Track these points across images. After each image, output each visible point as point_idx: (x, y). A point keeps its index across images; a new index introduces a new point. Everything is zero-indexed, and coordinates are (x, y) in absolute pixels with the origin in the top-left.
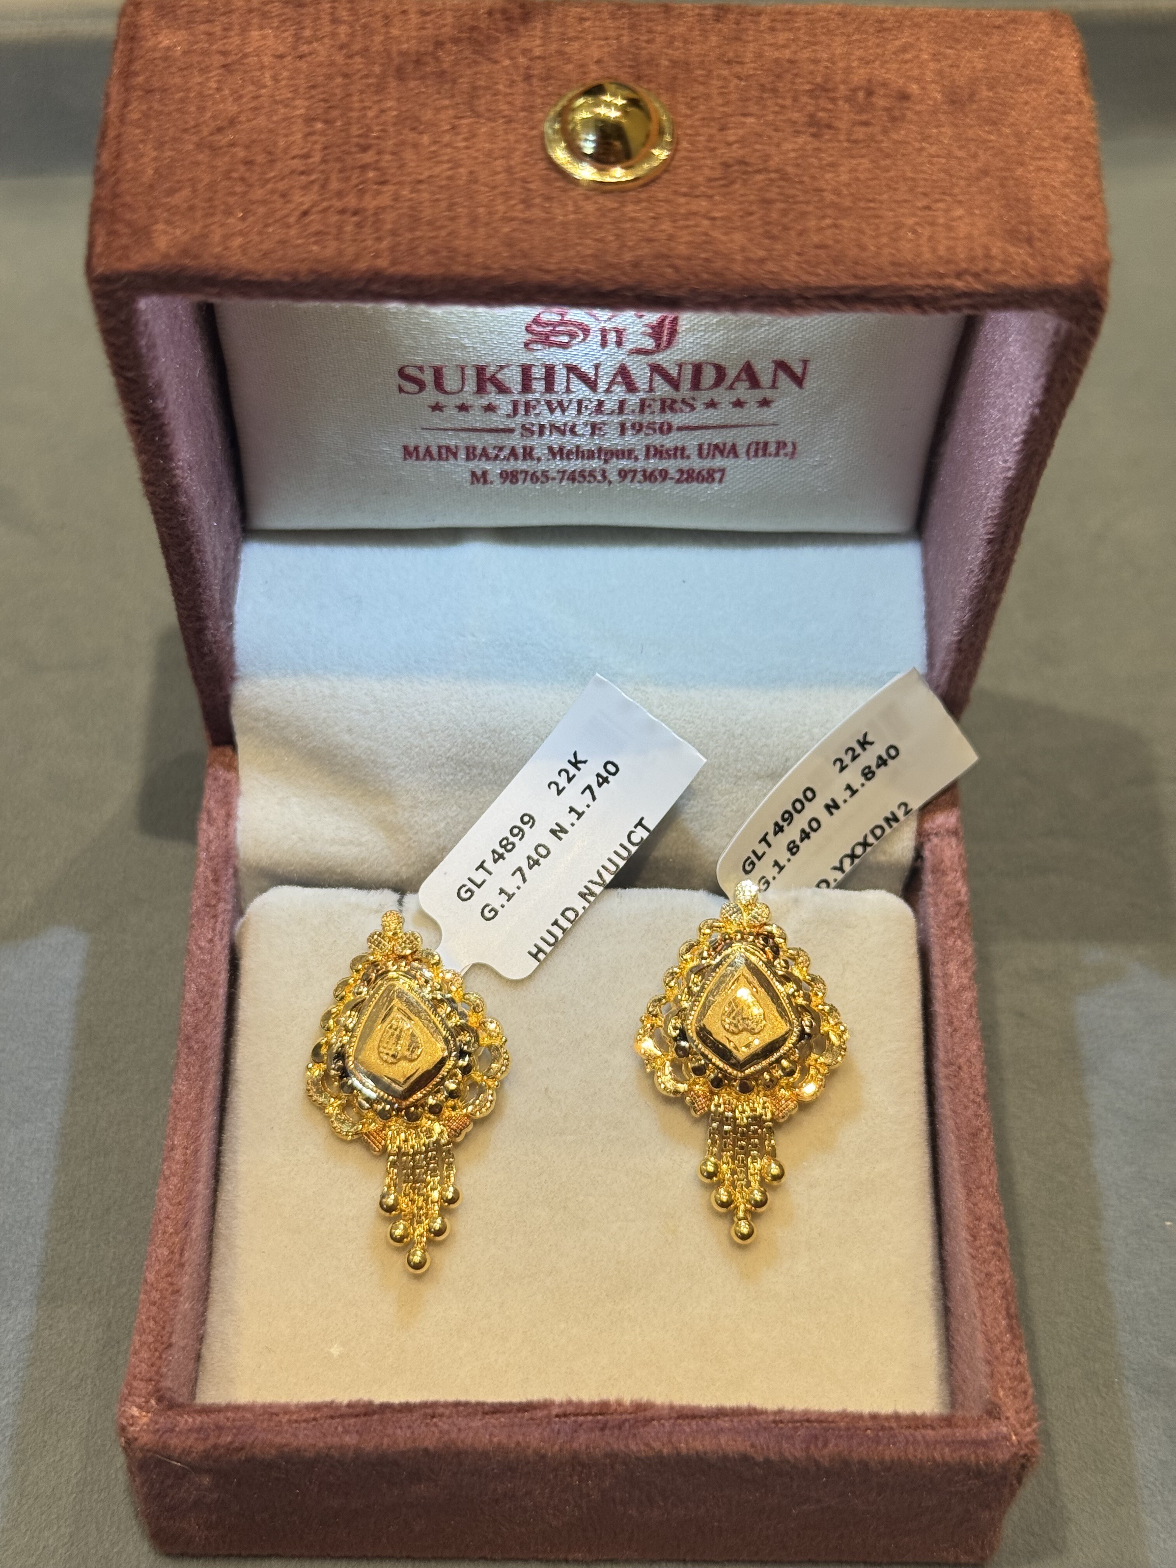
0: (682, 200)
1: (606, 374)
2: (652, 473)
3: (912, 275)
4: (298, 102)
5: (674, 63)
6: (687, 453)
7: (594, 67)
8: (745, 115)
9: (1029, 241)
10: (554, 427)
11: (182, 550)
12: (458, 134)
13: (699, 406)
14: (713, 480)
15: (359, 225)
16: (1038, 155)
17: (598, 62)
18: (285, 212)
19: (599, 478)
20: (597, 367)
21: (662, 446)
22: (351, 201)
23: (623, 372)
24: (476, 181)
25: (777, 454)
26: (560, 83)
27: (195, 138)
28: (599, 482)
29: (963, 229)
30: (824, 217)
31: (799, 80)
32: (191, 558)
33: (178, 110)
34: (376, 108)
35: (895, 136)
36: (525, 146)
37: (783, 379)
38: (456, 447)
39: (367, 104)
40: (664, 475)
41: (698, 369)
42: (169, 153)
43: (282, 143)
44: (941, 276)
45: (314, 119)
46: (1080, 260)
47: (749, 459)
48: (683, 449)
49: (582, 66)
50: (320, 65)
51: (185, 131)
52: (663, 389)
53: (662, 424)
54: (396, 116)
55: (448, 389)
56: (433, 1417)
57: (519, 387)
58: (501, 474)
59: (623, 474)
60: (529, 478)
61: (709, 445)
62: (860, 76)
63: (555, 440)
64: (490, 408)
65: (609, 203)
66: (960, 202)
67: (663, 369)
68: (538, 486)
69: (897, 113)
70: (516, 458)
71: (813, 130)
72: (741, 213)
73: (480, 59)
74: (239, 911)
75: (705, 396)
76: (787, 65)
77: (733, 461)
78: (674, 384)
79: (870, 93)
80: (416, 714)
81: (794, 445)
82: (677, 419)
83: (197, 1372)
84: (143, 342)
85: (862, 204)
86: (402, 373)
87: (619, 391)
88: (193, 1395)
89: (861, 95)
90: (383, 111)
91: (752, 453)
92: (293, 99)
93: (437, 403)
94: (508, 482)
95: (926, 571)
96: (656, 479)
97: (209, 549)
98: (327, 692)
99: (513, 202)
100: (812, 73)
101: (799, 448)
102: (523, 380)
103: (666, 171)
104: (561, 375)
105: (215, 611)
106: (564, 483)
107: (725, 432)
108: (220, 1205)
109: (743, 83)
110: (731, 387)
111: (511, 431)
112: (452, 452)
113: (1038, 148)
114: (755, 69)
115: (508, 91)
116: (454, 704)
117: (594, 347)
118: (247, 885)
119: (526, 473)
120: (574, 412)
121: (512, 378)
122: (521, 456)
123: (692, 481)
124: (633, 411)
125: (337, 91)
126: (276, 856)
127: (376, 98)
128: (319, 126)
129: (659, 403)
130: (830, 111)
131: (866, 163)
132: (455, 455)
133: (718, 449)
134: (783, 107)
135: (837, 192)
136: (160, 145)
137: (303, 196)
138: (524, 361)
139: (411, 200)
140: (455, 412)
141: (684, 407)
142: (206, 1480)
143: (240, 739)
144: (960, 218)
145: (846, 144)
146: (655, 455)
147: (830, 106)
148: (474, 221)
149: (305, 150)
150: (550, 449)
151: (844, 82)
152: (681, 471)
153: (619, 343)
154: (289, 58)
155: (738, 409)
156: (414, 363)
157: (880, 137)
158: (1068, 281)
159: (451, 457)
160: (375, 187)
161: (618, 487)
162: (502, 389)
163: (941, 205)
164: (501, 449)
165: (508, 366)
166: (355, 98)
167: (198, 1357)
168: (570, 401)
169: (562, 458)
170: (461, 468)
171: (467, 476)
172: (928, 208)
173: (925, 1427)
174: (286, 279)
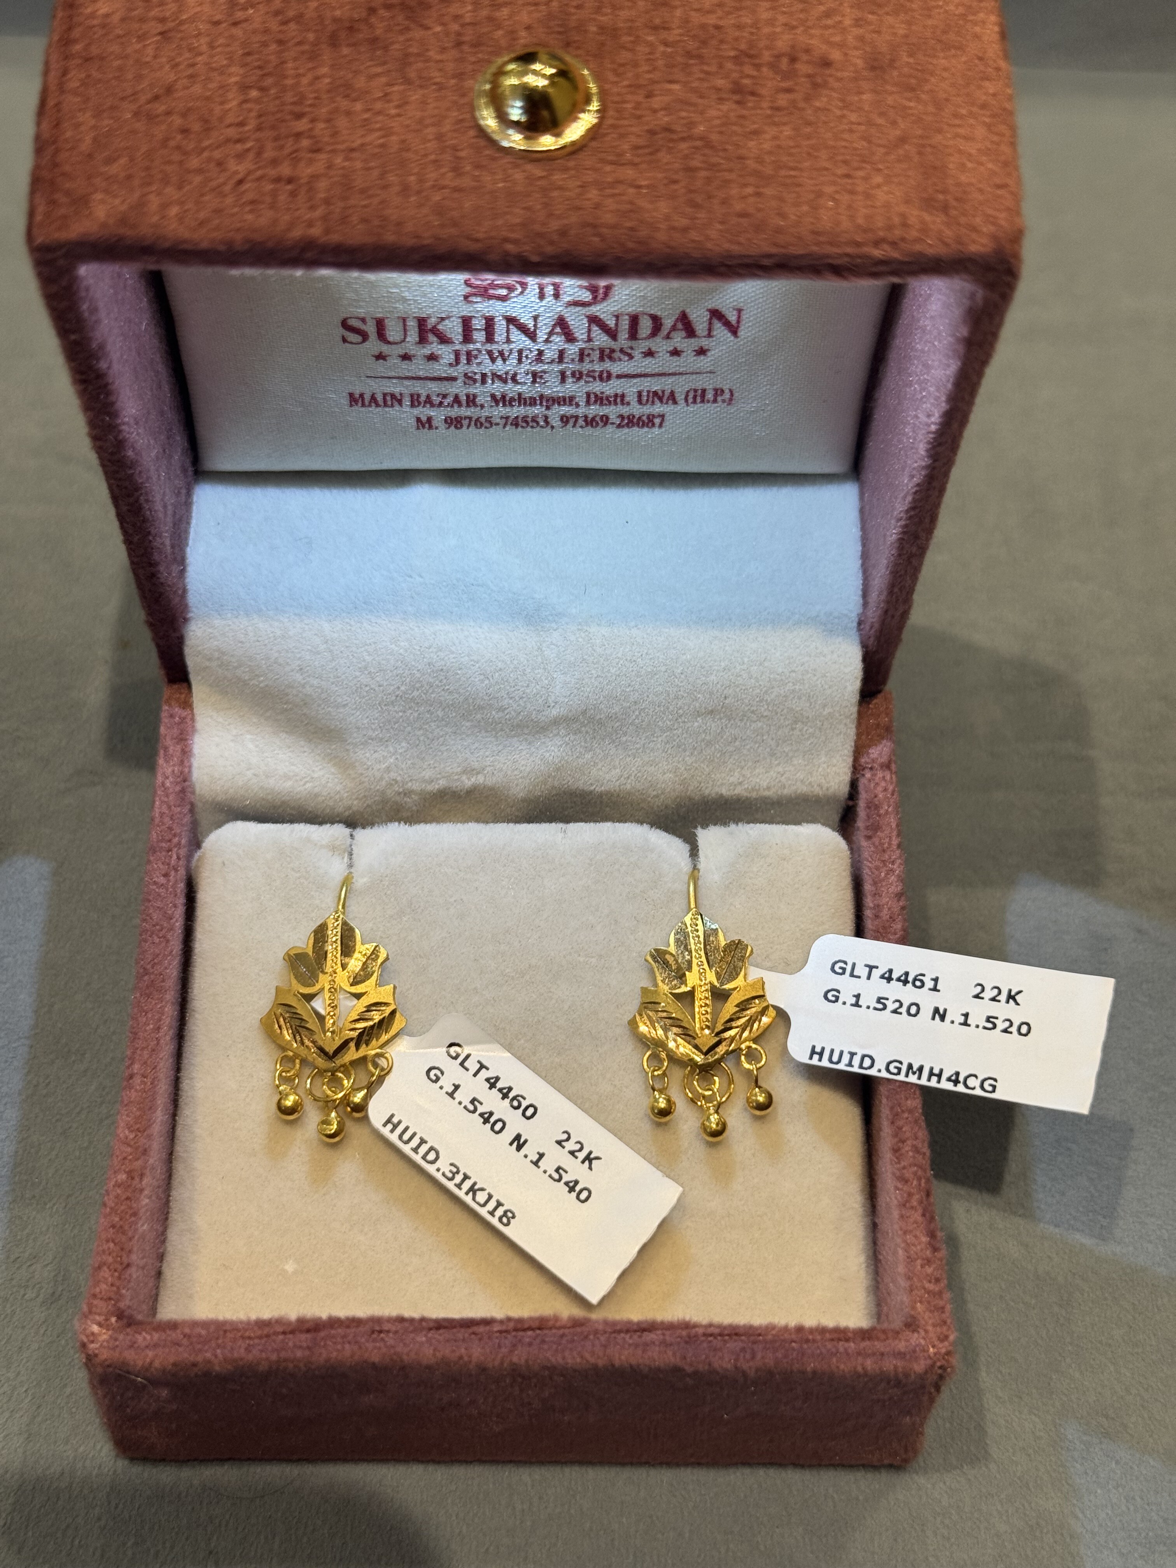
0: (608, 168)
1: (545, 324)
2: (593, 419)
3: (831, 244)
4: (233, 69)
5: (602, 29)
6: (627, 399)
7: (523, 34)
8: (671, 82)
9: (945, 208)
10: (496, 376)
11: (131, 500)
12: (389, 101)
13: (637, 354)
14: (653, 425)
15: (293, 194)
16: (957, 122)
17: (528, 28)
18: (221, 180)
19: (542, 423)
20: (535, 318)
21: (602, 393)
22: (285, 170)
23: (561, 322)
24: (408, 150)
25: (715, 401)
26: (490, 49)
27: (133, 107)
28: (542, 427)
29: (881, 196)
30: (745, 185)
31: (724, 46)
32: (140, 508)
33: (117, 78)
34: (310, 76)
35: (818, 104)
36: (455, 114)
37: (719, 329)
38: (401, 394)
39: (301, 71)
40: (605, 420)
41: (634, 320)
42: (106, 122)
43: (217, 110)
44: (858, 244)
45: (250, 87)
46: (992, 228)
47: (688, 405)
48: (623, 396)
49: (512, 32)
50: (254, 32)
51: (123, 99)
52: (601, 339)
53: (602, 372)
54: (330, 83)
55: (391, 339)
56: (380, 1332)
57: (461, 338)
58: (446, 420)
59: (565, 419)
60: (473, 423)
61: (648, 392)
62: (782, 43)
63: (497, 388)
64: (432, 358)
65: (537, 171)
66: (879, 170)
67: (600, 320)
68: (482, 431)
69: (819, 80)
70: (460, 404)
71: (736, 97)
72: (665, 181)
73: (412, 26)
74: (196, 843)
75: (643, 346)
76: (712, 30)
77: (672, 407)
78: (612, 334)
79: (793, 60)
80: (365, 654)
81: (731, 391)
82: (616, 368)
83: (157, 1288)
84: (85, 307)
85: (783, 173)
86: (344, 324)
87: (558, 340)
88: (154, 1310)
89: (785, 61)
90: (317, 78)
91: (690, 400)
92: (229, 66)
93: (381, 353)
94: (453, 428)
95: (862, 511)
96: (597, 424)
97: (158, 498)
98: (279, 633)
99: (444, 170)
100: (736, 39)
101: (736, 395)
102: (464, 331)
103: (593, 139)
104: (500, 326)
105: (166, 557)
106: (507, 428)
107: (663, 379)
108: (179, 1129)
109: (669, 50)
110: (668, 337)
111: (454, 379)
112: (397, 400)
113: (956, 116)
114: (681, 35)
115: (439, 57)
116: (402, 644)
117: (533, 299)
118: (204, 818)
119: (470, 418)
120: (515, 361)
121: (454, 329)
122: (464, 403)
123: (633, 426)
124: (573, 360)
125: (272, 57)
126: (231, 791)
127: (310, 65)
128: (254, 93)
129: (598, 352)
130: (753, 77)
131: (787, 131)
132: (400, 402)
133: (657, 396)
134: (707, 73)
135: (759, 160)
136: (98, 114)
137: (237, 164)
138: (464, 313)
139: (343, 168)
140: (398, 361)
141: (622, 356)
142: (164, 1393)
143: (193, 677)
144: (879, 186)
145: (769, 112)
146: (596, 402)
147: (755, 73)
148: (405, 190)
149: (241, 118)
150: (493, 396)
151: (768, 48)
152: (622, 417)
153: (557, 296)
154: (224, 25)
155: (675, 358)
156: (356, 315)
157: (802, 105)
158: (982, 249)
159: (396, 403)
160: (310, 155)
161: (560, 432)
162: (444, 340)
163: (861, 173)
164: (445, 396)
165: (448, 317)
166: (290, 65)
167: (159, 1274)
168: (511, 350)
169: (504, 405)
170: (406, 414)
171: (413, 421)
172: (848, 176)
173: (847, 1340)
174: (222, 248)
